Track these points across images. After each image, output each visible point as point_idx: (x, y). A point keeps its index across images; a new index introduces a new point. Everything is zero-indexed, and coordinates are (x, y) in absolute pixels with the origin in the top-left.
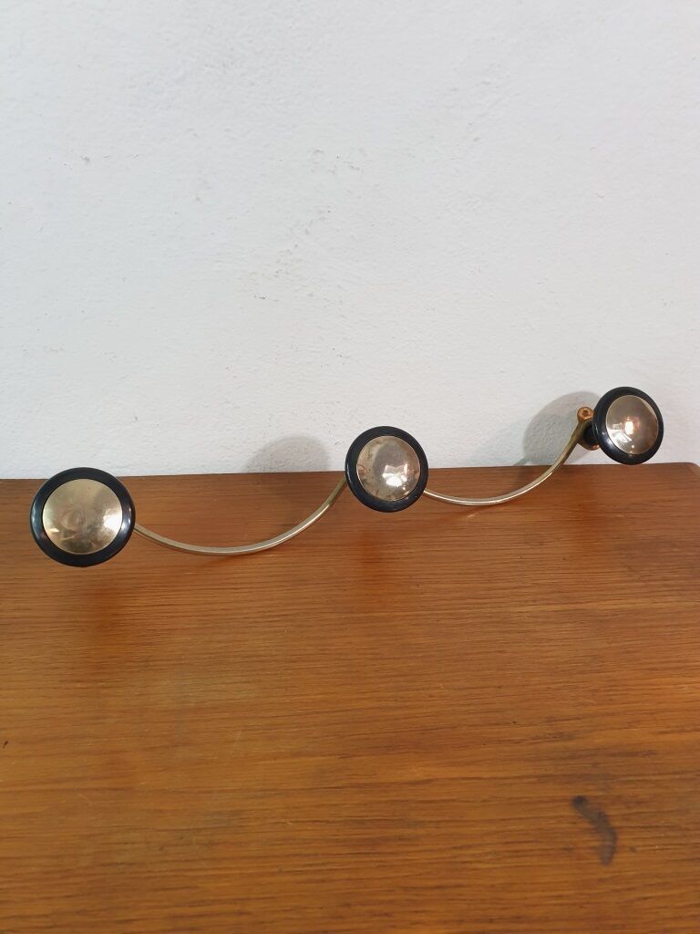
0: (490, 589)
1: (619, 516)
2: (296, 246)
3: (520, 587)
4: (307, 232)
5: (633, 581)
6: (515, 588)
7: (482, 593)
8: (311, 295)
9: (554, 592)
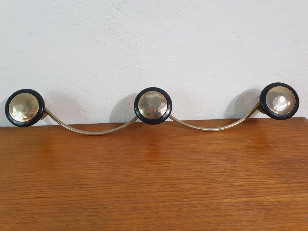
0: (209, 188)
1: (271, 145)
2: (113, 16)
3: (224, 187)
4: (118, 9)
5: (282, 183)
6: (222, 187)
7: (205, 190)
8: (122, 40)
9: (241, 190)
